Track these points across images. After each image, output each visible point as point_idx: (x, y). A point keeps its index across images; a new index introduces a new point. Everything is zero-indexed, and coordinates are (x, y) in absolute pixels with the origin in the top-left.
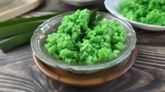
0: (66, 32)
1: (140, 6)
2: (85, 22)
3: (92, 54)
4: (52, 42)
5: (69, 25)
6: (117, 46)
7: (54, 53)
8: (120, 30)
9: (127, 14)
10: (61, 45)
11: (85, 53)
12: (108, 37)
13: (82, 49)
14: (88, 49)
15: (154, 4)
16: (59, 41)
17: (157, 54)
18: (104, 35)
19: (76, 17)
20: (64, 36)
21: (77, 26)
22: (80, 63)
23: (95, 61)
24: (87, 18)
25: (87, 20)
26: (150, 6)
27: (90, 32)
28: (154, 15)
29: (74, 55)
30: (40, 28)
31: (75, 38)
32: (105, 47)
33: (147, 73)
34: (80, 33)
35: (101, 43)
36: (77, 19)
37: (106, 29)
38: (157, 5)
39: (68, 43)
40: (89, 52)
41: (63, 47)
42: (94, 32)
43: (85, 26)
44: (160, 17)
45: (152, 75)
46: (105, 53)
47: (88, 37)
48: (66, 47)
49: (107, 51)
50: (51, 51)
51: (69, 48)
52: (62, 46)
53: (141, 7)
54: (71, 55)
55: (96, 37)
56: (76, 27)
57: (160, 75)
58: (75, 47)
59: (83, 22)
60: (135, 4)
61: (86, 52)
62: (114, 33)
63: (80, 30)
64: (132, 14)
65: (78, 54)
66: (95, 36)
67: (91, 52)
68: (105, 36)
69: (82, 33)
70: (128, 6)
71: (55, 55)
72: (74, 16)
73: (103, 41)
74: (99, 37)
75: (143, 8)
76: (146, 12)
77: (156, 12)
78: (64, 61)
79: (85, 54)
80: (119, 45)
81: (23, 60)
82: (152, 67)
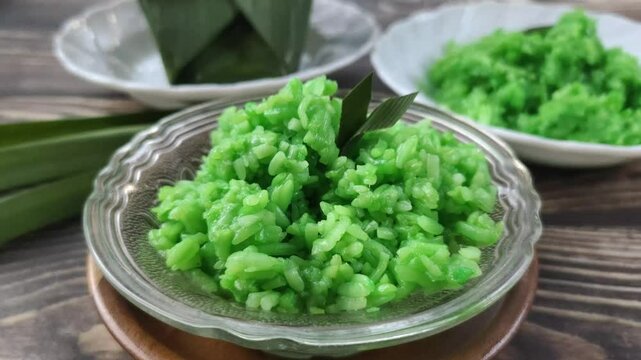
0: (242, 174)
1: (513, 73)
2: (325, 128)
3: (367, 266)
4: (183, 218)
5: (258, 143)
6: (470, 227)
7: (190, 270)
8: (470, 163)
9: (465, 103)
10: (226, 232)
11: (335, 267)
12: (427, 191)
13: (319, 248)
14: (348, 244)
15: (564, 64)
16: (216, 216)
18: (408, 182)
19: (284, 109)
20: (236, 194)
21: (293, 149)
22: (314, 311)
23: (384, 300)
24: (331, 114)
25: (332, 124)
26: (550, 70)
27: (349, 174)
28: (570, 106)
29: (286, 274)
31: (286, 201)
32: (420, 236)
33: (576, 338)
34: (305, 177)
35: (399, 217)
36: (289, 119)
37: (416, 156)
38: (574, 70)
39: (256, 224)
40: (352, 260)
41: (236, 241)
42: (368, 172)
43: (325, 146)
44: (593, 111)
45: (598, 347)
46: (427, 261)
47: (340, 192)
48: (250, 241)
49: (435, 252)
50: (183, 257)
51: (260, 247)
52: (232, 236)
53: (518, 77)
54: (276, 277)
55: (377, 195)
56: (287, 153)
58: (289, 238)
59: (319, 131)
60: (493, 65)
61: (343, 261)
62: (449, 175)
63: (305, 164)
64: (485, 103)
65: (306, 271)
66: (373, 188)
67: (362, 258)
68: (416, 189)
69: (315, 178)
71: (197, 278)
72: (275, 106)
73: (410, 207)
74: (393, 192)
75: (522, 81)
76: (536, 94)
77: (575, 92)
78: (243, 305)
79: (339, 271)
80: (475, 223)
81: (38, 305)
82: (591, 311)
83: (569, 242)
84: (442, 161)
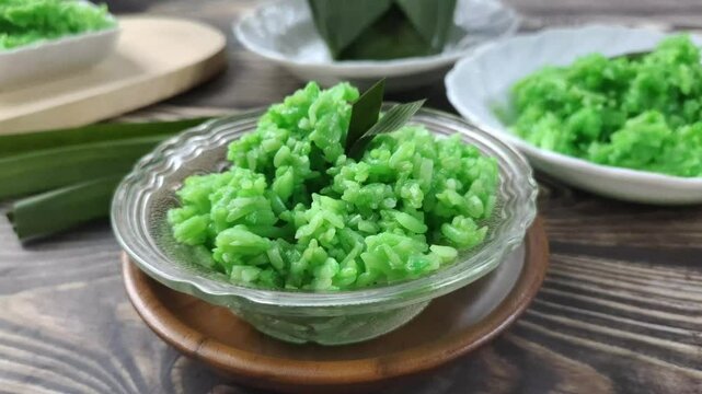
0: (253, 165)
1: (589, 98)
2: (331, 129)
3: (340, 252)
4: (195, 199)
5: (269, 138)
6: (450, 230)
7: (196, 245)
8: (472, 172)
9: (536, 128)
10: (222, 211)
11: (313, 250)
12: (413, 192)
13: (300, 234)
14: (326, 230)
15: (651, 93)
16: (218, 198)
17: (645, 294)
18: (399, 182)
19: (296, 109)
20: (239, 179)
21: (298, 145)
22: (287, 287)
23: (347, 282)
24: (340, 116)
25: (341, 124)
26: (633, 96)
27: (344, 169)
28: (644, 135)
29: (268, 252)
30: (163, 151)
31: (287, 192)
32: (397, 230)
33: (586, 366)
34: (306, 171)
35: (382, 212)
36: (300, 118)
37: (412, 160)
38: (663, 98)
39: (249, 206)
40: (329, 247)
41: (228, 220)
42: (360, 169)
43: (329, 144)
44: (668, 142)
45: (606, 378)
46: (388, 250)
47: (335, 188)
48: (241, 221)
49: (397, 243)
50: (186, 233)
51: (250, 226)
52: (227, 214)
53: (594, 103)
54: (259, 255)
55: (365, 190)
56: (292, 148)
57: (642, 381)
58: (281, 223)
59: (324, 130)
60: (569, 88)
61: (319, 244)
62: (444, 181)
63: (305, 159)
64: (553, 128)
65: (289, 253)
66: (364, 184)
67: (338, 246)
68: (404, 188)
69: (317, 174)
70: (543, 94)
71: (199, 250)
72: (292, 105)
73: (394, 205)
74: (380, 189)
75: (600, 107)
76: (614, 122)
77: (652, 121)
78: (229, 276)
79: (314, 255)
80: (458, 227)
81: (90, 277)
82: (611, 344)
83: (615, 276)
84: (437, 166)
